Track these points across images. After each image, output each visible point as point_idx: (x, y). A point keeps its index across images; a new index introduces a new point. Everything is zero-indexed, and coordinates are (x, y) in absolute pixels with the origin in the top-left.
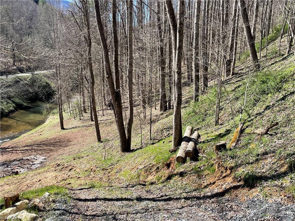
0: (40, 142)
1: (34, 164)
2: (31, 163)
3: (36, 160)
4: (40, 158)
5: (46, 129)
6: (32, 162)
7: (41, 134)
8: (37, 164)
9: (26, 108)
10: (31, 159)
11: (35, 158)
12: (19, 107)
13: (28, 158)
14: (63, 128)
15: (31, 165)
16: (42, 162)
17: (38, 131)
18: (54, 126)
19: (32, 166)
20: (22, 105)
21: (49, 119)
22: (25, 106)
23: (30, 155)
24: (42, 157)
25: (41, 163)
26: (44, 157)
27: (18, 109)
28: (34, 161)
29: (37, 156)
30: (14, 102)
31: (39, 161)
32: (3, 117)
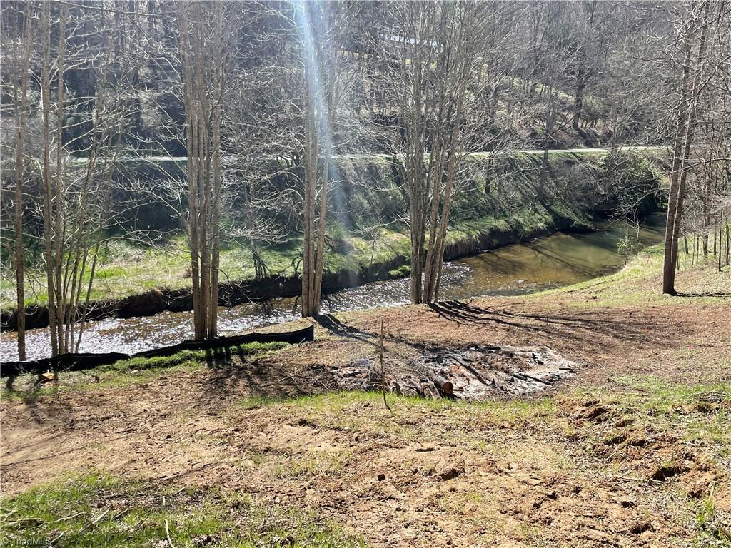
0: (581, 314)
1: (525, 378)
2: (515, 370)
3: (541, 363)
4: (555, 363)
5: (616, 286)
6: (523, 367)
7: (595, 296)
8: (534, 382)
9: (579, 232)
10: (524, 356)
11: (539, 357)
12: (561, 226)
13: (517, 350)
14: (669, 289)
15: (510, 378)
16: (554, 376)
17: (592, 287)
18: (644, 281)
19: (513, 380)
20: (570, 221)
21: (632, 262)
22: (576, 225)
23: (527, 343)
24: (564, 361)
25: (552, 380)
26: (572, 363)
27: (557, 231)
28: (531, 365)
29: (550, 352)
30: (551, 212)
31: (547, 370)
32: (514, 243)
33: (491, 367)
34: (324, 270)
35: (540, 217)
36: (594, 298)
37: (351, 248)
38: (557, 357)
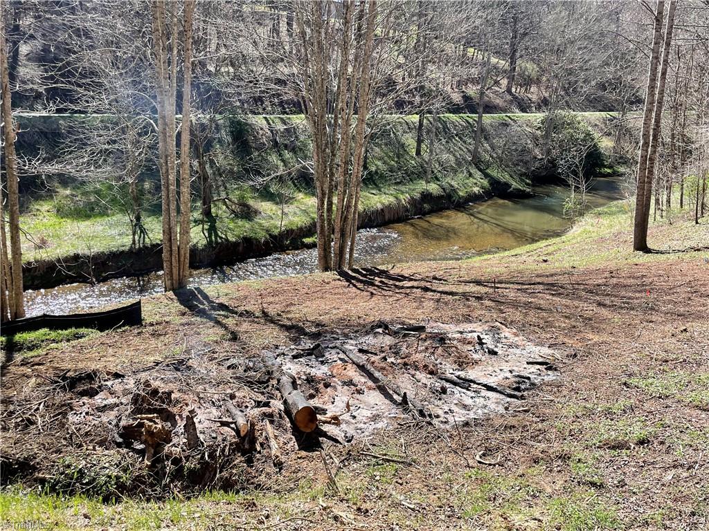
1: (466, 383)
2: (449, 369)
3: (493, 353)
4: (518, 351)
6: (462, 363)
7: (545, 258)
8: (484, 393)
9: (518, 197)
10: (465, 341)
12: (497, 190)
14: (642, 245)
15: (438, 385)
16: (520, 379)
17: (539, 250)
19: (444, 391)
20: (507, 185)
21: (581, 223)
22: (514, 189)
24: (531, 347)
25: (519, 388)
27: (493, 196)
28: (476, 356)
30: (486, 175)
31: (506, 367)
32: (448, 208)
33: (405, 364)
34: (221, 238)
35: (475, 181)
36: (545, 261)
37: (256, 212)
38: (519, 340)
